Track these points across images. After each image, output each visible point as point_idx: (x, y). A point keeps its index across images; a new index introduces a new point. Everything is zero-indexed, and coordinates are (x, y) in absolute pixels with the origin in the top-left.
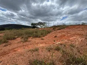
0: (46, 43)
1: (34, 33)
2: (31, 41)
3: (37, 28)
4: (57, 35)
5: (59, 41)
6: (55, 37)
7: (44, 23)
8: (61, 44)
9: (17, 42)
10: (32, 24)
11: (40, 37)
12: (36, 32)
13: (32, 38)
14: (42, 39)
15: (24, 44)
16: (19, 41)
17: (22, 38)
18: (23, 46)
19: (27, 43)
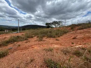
0: (61, 45)
1: (49, 33)
2: (45, 40)
3: (51, 27)
4: (77, 36)
5: (80, 44)
6: (74, 38)
7: (60, 22)
8: (83, 49)
9: (34, 40)
10: (47, 24)
11: (54, 37)
12: (50, 32)
13: (46, 37)
14: (57, 40)
15: (40, 43)
16: (35, 40)
17: (38, 37)
18: (39, 44)
19: (42, 42)
